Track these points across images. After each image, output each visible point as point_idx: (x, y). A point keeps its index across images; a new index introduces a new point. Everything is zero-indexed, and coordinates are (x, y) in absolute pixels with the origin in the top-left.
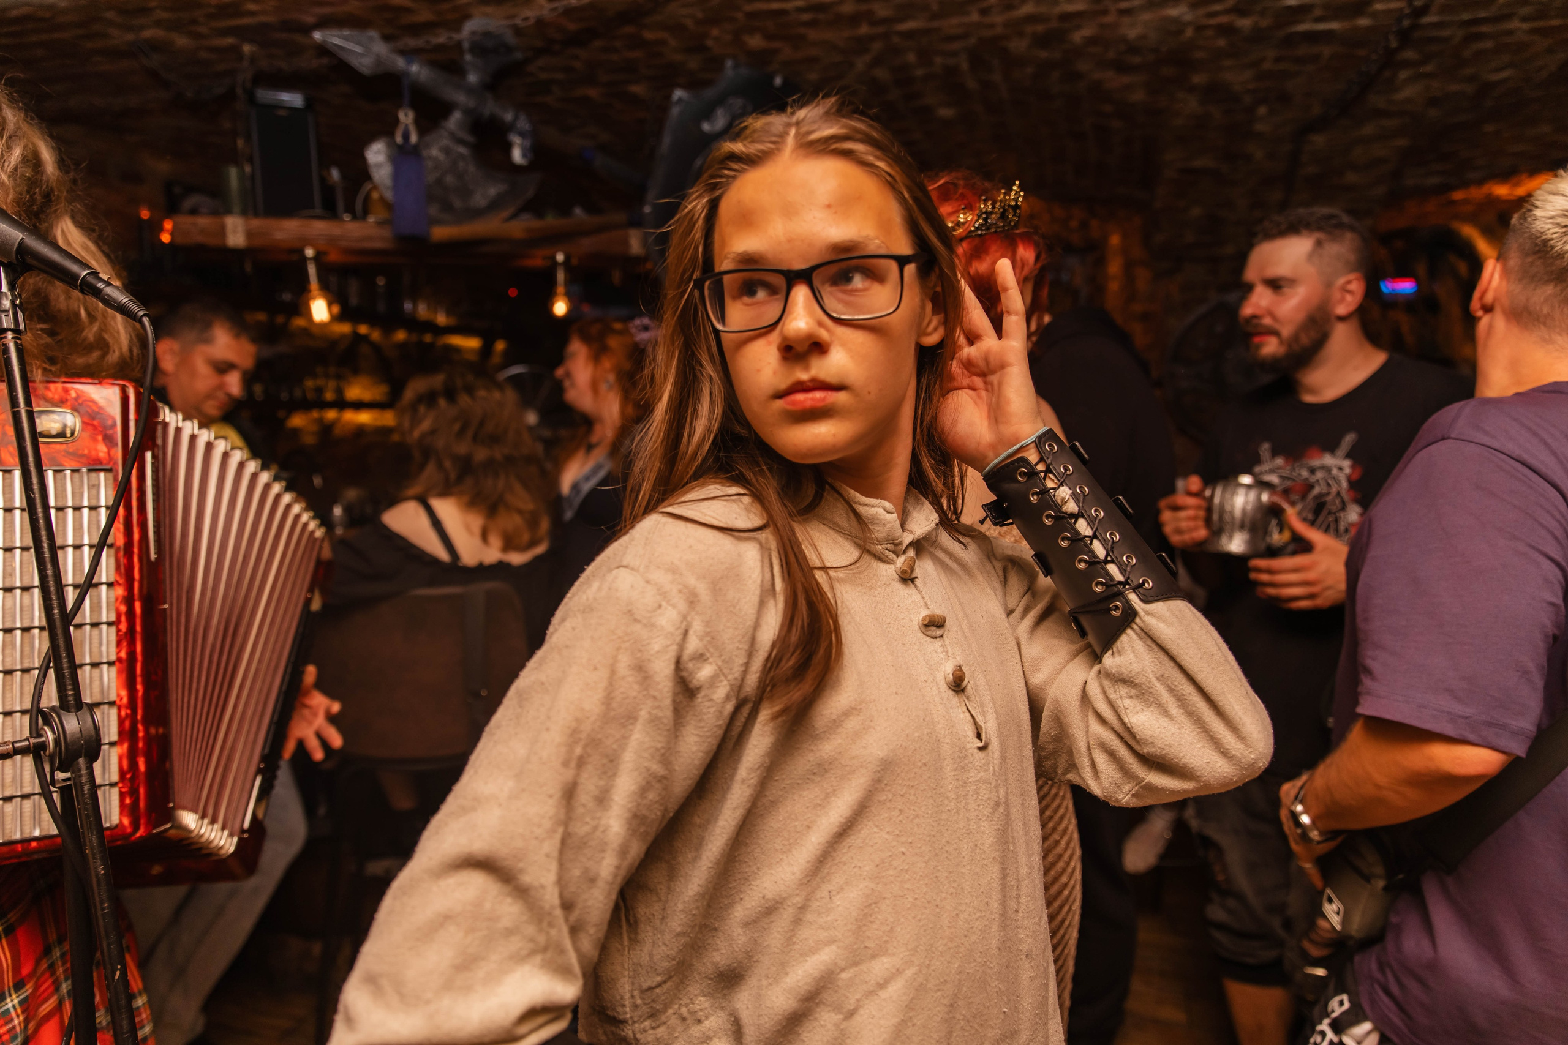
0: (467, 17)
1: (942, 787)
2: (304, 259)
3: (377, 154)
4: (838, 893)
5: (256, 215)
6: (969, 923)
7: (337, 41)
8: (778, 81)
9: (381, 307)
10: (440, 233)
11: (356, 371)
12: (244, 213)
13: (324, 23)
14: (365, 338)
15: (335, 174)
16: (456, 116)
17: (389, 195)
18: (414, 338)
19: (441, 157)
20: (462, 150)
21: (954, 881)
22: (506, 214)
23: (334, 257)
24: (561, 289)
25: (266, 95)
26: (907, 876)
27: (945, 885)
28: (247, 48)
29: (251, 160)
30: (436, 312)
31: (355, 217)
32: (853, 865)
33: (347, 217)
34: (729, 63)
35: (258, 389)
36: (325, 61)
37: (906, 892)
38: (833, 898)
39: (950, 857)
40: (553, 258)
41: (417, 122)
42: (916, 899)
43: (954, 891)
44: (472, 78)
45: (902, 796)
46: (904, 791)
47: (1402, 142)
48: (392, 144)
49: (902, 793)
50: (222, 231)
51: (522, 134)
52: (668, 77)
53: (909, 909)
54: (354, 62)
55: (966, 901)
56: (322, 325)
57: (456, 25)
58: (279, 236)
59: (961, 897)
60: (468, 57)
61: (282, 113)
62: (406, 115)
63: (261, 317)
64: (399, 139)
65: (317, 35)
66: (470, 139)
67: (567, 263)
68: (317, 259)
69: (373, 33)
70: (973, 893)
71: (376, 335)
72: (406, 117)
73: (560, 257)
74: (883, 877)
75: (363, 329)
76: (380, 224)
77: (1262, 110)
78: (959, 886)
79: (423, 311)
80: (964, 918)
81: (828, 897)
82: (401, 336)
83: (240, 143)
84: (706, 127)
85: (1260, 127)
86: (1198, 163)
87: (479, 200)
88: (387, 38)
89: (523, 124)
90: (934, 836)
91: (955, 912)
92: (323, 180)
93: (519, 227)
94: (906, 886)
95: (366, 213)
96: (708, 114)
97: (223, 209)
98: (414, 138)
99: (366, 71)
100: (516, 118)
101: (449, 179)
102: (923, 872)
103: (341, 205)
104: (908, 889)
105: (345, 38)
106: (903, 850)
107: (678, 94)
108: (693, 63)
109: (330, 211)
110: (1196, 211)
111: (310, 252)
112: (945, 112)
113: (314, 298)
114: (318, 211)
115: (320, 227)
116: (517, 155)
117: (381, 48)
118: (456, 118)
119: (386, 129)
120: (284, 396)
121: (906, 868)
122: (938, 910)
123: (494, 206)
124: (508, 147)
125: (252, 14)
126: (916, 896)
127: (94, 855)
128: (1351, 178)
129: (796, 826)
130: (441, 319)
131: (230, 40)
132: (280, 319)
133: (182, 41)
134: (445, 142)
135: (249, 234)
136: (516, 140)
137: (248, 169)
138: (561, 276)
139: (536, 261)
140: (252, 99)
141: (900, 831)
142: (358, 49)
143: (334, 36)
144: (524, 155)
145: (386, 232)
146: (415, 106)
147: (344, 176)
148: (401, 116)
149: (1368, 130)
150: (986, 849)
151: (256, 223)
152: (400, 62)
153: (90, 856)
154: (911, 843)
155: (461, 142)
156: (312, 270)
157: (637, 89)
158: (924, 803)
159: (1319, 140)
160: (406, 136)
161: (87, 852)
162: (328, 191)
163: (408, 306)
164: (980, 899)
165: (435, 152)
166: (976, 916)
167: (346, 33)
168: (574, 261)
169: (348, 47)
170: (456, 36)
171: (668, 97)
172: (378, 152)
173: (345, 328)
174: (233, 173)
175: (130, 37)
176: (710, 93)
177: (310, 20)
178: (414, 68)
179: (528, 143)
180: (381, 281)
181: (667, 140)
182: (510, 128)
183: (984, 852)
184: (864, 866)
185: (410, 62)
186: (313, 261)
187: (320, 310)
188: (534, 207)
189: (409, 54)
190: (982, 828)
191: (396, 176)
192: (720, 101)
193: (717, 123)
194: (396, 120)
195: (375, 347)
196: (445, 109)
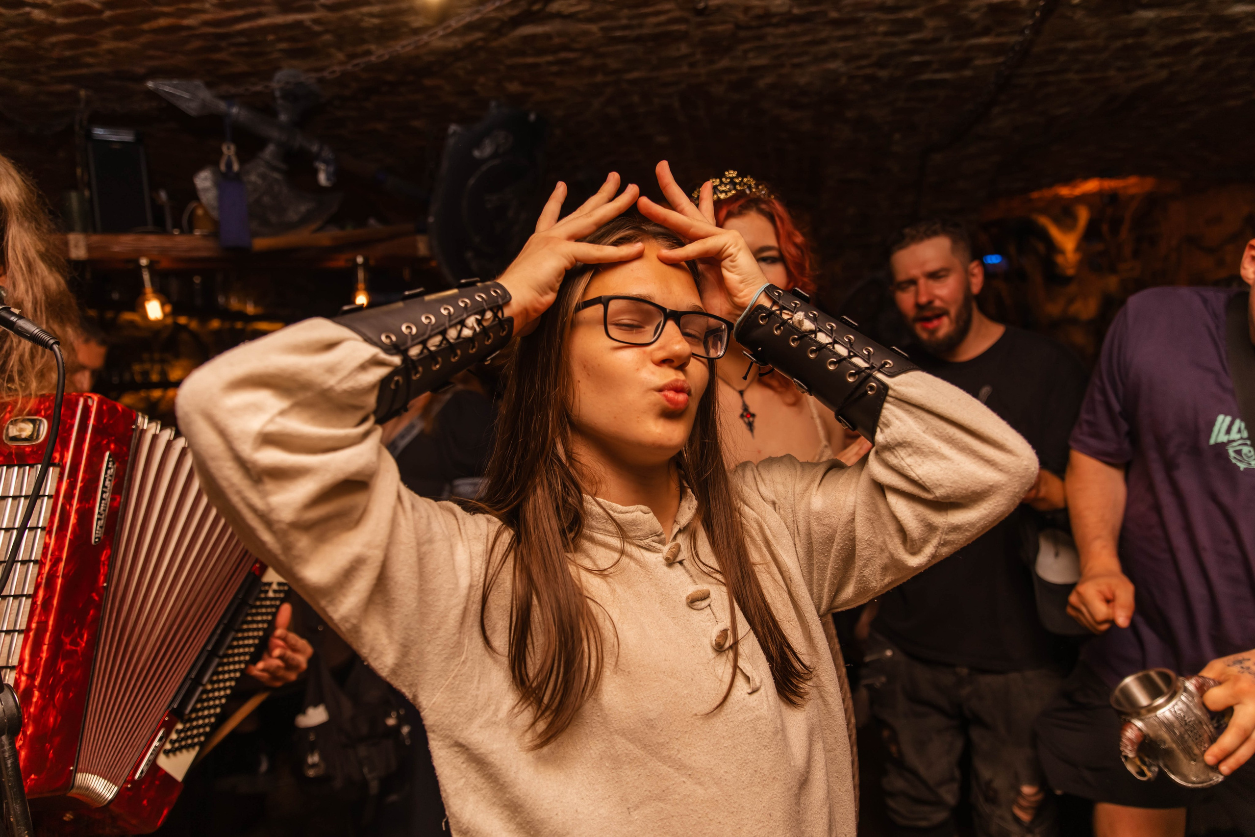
0: (278, 68)
1: (717, 730)
2: (140, 267)
3: (204, 180)
4: (635, 810)
5: (95, 231)
6: (752, 833)
7: (167, 89)
8: (532, 117)
9: (198, 301)
10: (261, 243)
11: (179, 356)
12: (85, 230)
13: (153, 74)
14: (184, 328)
15: (163, 195)
16: (271, 148)
17: (215, 214)
18: (227, 325)
19: (259, 181)
20: (276, 175)
21: (735, 802)
22: (314, 227)
23: (165, 264)
24: (361, 285)
25: (102, 132)
26: (691, 800)
27: (726, 806)
28: (82, 93)
29: (89, 186)
30: (245, 303)
31: (182, 232)
32: (644, 789)
33: (176, 232)
34: (493, 104)
37: (691, 812)
38: (631, 813)
39: (729, 784)
40: (355, 260)
41: (238, 154)
42: (700, 818)
43: (735, 810)
44: (283, 117)
45: (677, 739)
46: (679, 736)
48: (217, 173)
49: (677, 737)
51: (326, 162)
52: (444, 115)
53: (694, 825)
54: (183, 106)
55: (748, 816)
56: (155, 322)
57: (268, 76)
58: (116, 249)
59: (742, 813)
60: (280, 102)
61: (117, 147)
62: (229, 148)
63: (92, 313)
64: (223, 167)
65: (150, 84)
66: (283, 166)
67: (365, 264)
68: (150, 267)
69: (198, 82)
70: (754, 809)
71: (194, 325)
72: (229, 150)
73: (360, 260)
74: (670, 800)
75: (183, 320)
76: (206, 237)
78: (739, 805)
79: (235, 304)
80: (747, 830)
81: (628, 812)
82: (215, 324)
83: (79, 172)
84: (477, 153)
85: (895, 149)
86: (852, 175)
87: (292, 216)
88: (209, 85)
89: (327, 153)
90: (711, 769)
91: (738, 827)
92: (153, 202)
93: (326, 238)
94: (690, 808)
95: (192, 227)
96: (478, 143)
97: (66, 227)
98: (236, 167)
99: (193, 113)
100: (321, 149)
101: (266, 199)
102: (704, 797)
103: (169, 222)
104: (692, 810)
105: (175, 87)
106: (684, 779)
107: (453, 128)
108: (464, 104)
109: (160, 228)
111: (144, 262)
113: (149, 300)
114: (150, 227)
115: (152, 241)
116: (322, 178)
117: (205, 94)
118: (269, 151)
119: (211, 160)
120: (115, 380)
121: (688, 793)
122: (721, 826)
123: (304, 220)
124: (315, 172)
125: (89, 65)
126: (700, 815)
127: (17, 821)
129: (591, 754)
130: (250, 309)
131: (68, 87)
132: (109, 315)
133: (23, 87)
134: (262, 169)
135: (90, 248)
136: (322, 166)
137: (87, 193)
138: (361, 275)
139: (340, 262)
140: (89, 135)
141: (680, 766)
142: (186, 95)
143: (165, 85)
144: (328, 179)
146: (234, 141)
147: (170, 196)
148: (225, 149)
150: (766, 772)
151: (95, 238)
152: (222, 106)
153: (15, 824)
154: (690, 775)
155: (275, 169)
156: (146, 276)
157: (417, 123)
158: (699, 744)
159: (938, 158)
160: (229, 165)
161: (12, 820)
162: (158, 210)
163: (221, 300)
164: (761, 813)
165: (253, 178)
166: (758, 827)
167: (175, 82)
168: (372, 262)
169: (178, 94)
170: (269, 85)
171: (445, 130)
172: (206, 179)
173: (172, 322)
174: (74, 196)
176: (478, 127)
177: (140, 70)
178: (235, 110)
179: (331, 169)
180: (197, 280)
181: (446, 164)
182: (317, 157)
183: (765, 775)
184: (653, 790)
185: (231, 105)
186: (146, 269)
187: (154, 310)
188: (337, 220)
189: (229, 98)
190: (762, 756)
191: (220, 198)
192: (487, 133)
193: (485, 150)
194: (221, 153)
195: (193, 335)
196: (261, 143)
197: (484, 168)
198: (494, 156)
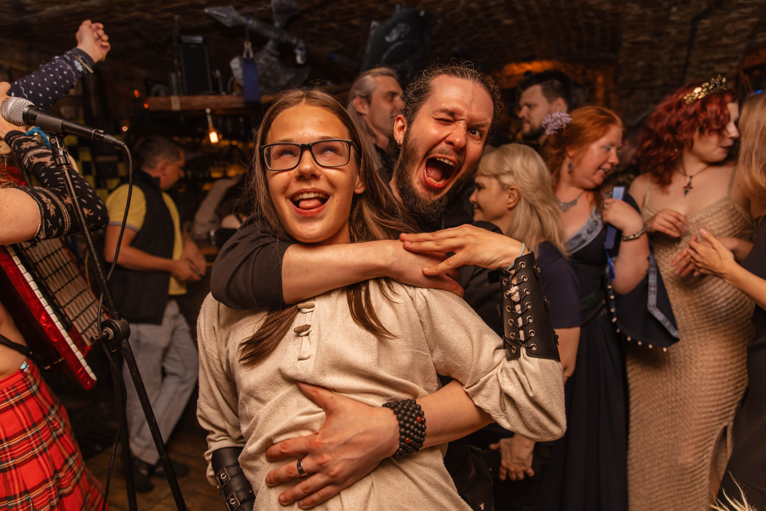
2: (206, 114)
3: (235, 64)
5: (184, 95)
7: (215, 12)
8: (422, 13)
9: (242, 132)
10: (266, 99)
11: (232, 163)
12: (179, 94)
13: (209, 5)
14: (235, 147)
15: (218, 73)
17: (241, 83)
19: (264, 63)
20: (274, 59)
23: (219, 112)
25: (186, 39)
28: (176, 17)
29: (180, 69)
31: (227, 93)
33: (224, 93)
34: (398, 7)
35: (189, 173)
36: (210, 21)
41: (253, 47)
44: (277, 24)
47: (753, 20)
48: (242, 59)
50: (170, 103)
51: (301, 49)
52: (369, 15)
54: (223, 21)
56: (215, 144)
58: (195, 104)
60: (275, 15)
61: (193, 46)
62: (248, 44)
63: (189, 139)
64: (245, 56)
65: (206, 10)
66: (277, 53)
68: (212, 113)
69: (231, 7)
71: (240, 145)
72: (248, 46)
75: (234, 143)
76: (239, 95)
77: (674, 9)
82: (251, 145)
83: (176, 61)
84: (388, 39)
85: (673, 18)
86: (641, 39)
87: (282, 82)
88: (237, 8)
89: (301, 44)
92: (213, 76)
95: (232, 90)
96: (388, 32)
97: (169, 93)
98: (251, 55)
99: (229, 25)
100: (298, 42)
101: (268, 73)
103: (221, 88)
105: (219, 11)
107: (374, 23)
108: (381, 8)
109: (217, 92)
110: (641, 63)
111: (208, 111)
112: (508, 22)
113: (211, 132)
114: (211, 91)
115: (212, 99)
116: (299, 59)
117: (235, 14)
118: (270, 44)
119: (239, 52)
120: (201, 176)
123: (289, 84)
124: (295, 55)
128: (725, 40)
131: (169, 14)
132: (197, 140)
133: (148, 16)
134: (266, 56)
135: (182, 104)
136: (298, 52)
137: (179, 74)
140: (180, 41)
142: (224, 15)
143: (214, 10)
144: (302, 59)
145: (241, 99)
146: (251, 40)
147: (222, 72)
148: (245, 45)
149: (734, 15)
151: (184, 98)
152: (244, 20)
155: (273, 55)
156: (209, 119)
157: (355, 22)
159: (707, 22)
160: (248, 55)
162: (215, 81)
163: (254, 131)
165: (261, 61)
167: (219, 8)
169: (221, 15)
170: (268, 6)
171: (369, 25)
172: (236, 63)
173: (226, 143)
174: (173, 76)
175: (126, 16)
176: (389, 22)
177: (203, 4)
178: (250, 22)
179: (304, 53)
180: (241, 120)
181: (369, 46)
182: (295, 46)
185: (248, 19)
186: (210, 115)
187: (214, 137)
189: (248, 15)
191: (244, 73)
192: (394, 26)
193: (394, 36)
194: (243, 47)
195: (240, 151)
196: (265, 40)
197: (392, 48)
198: (399, 39)
